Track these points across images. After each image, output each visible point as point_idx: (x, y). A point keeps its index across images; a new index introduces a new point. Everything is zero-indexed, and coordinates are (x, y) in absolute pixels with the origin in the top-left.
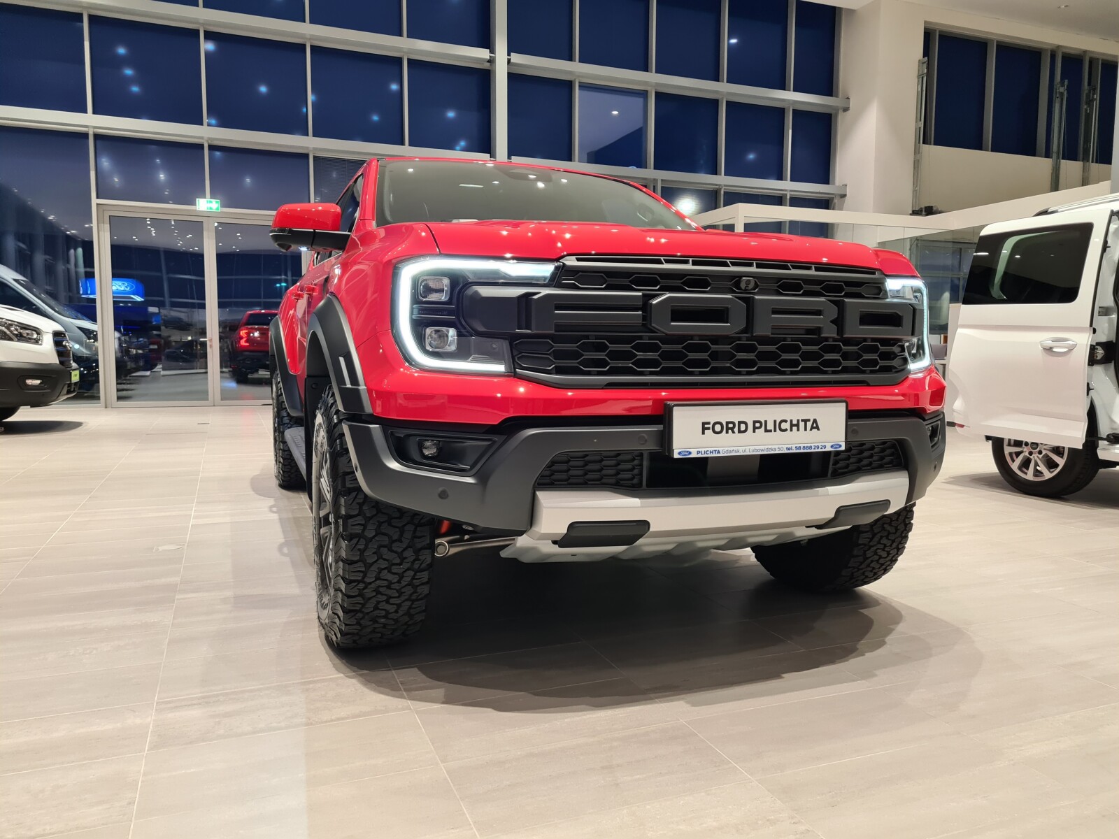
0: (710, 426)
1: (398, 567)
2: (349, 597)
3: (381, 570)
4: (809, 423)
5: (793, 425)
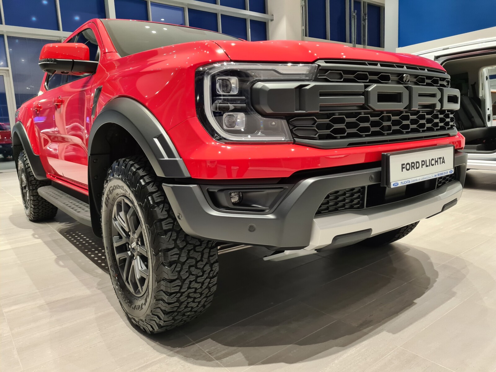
0: (405, 166)
1: (201, 278)
2: (169, 304)
3: (191, 282)
4: (441, 160)
5: (436, 161)
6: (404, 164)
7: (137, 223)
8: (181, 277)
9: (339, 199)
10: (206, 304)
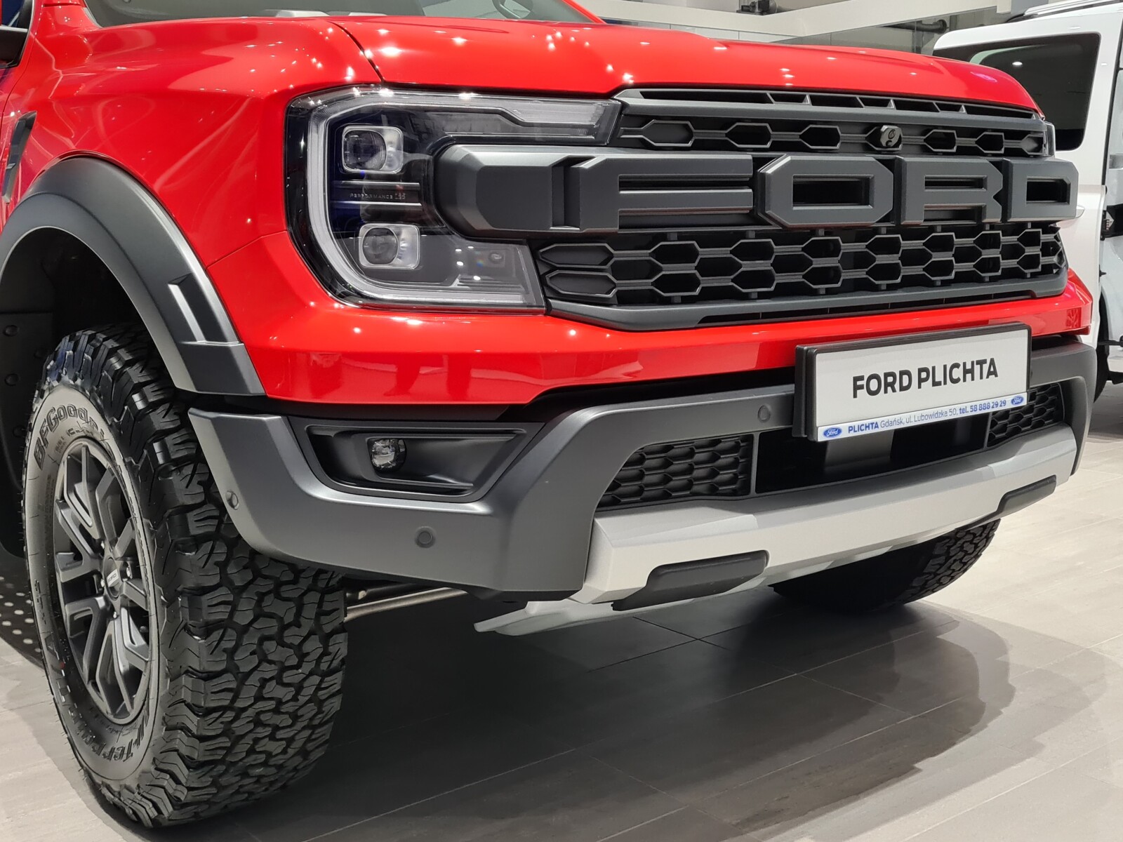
0: (864, 382)
1: (295, 671)
2: (202, 739)
3: (264, 682)
4: (986, 367)
5: (966, 372)
6: (861, 378)
7: (123, 515)
8: (238, 668)
9: (672, 468)
10: (310, 746)
